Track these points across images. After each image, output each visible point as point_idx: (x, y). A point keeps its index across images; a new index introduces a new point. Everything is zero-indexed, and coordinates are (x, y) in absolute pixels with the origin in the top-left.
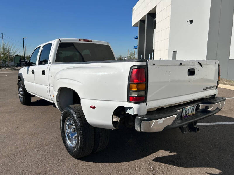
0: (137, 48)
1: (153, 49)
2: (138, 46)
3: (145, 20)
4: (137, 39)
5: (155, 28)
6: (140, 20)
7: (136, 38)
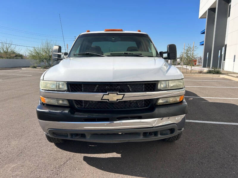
0: (203, 45)
1: (225, 44)
2: (205, 42)
3: (215, 8)
4: (204, 33)
5: (229, 16)
6: (209, 9)
7: (202, 32)
